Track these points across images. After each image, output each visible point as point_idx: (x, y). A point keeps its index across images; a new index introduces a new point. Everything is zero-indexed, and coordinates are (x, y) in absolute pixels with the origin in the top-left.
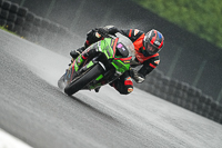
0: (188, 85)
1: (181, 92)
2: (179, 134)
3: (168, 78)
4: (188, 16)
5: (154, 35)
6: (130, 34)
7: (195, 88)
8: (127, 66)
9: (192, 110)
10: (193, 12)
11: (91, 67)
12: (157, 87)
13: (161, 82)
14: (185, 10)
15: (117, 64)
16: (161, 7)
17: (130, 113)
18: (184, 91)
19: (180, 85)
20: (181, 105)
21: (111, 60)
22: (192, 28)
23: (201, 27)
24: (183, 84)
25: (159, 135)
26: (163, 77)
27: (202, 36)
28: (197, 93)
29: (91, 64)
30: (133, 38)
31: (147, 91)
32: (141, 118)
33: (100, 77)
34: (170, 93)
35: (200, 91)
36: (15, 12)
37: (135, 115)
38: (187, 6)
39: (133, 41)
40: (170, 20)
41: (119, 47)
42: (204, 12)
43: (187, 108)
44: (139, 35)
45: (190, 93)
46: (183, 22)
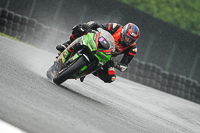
0: (185, 77)
1: (179, 84)
2: (181, 122)
3: (167, 73)
4: (179, 15)
6: (109, 28)
7: (190, 79)
9: (191, 100)
10: (184, 11)
11: (77, 59)
12: (157, 81)
13: (161, 77)
14: (176, 10)
15: (100, 55)
18: (182, 82)
19: (177, 78)
20: (180, 96)
21: (94, 52)
22: (184, 26)
24: (181, 76)
25: (164, 124)
26: (162, 71)
27: (194, 32)
28: (194, 84)
29: (76, 56)
30: (112, 31)
32: (146, 111)
34: (169, 86)
35: (196, 82)
38: (178, 6)
39: (112, 33)
41: (101, 40)
42: (194, 9)
43: (186, 98)
44: (117, 28)
45: (188, 84)
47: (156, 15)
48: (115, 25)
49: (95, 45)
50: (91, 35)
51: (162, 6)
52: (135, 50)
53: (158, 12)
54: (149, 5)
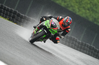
0: (89, 44)
3: (80, 42)
4: (89, 14)
5: (67, 18)
6: (58, 18)
7: (92, 46)
8: (56, 31)
10: (91, 12)
12: (75, 45)
13: (77, 43)
15: (51, 30)
16: (77, 10)
17: (63, 57)
18: (87, 47)
19: (85, 44)
20: (86, 53)
21: (49, 29)
22: (91, 19)
23: (95, 19)
24: (87, 44)
26: (78, 41)
27: (95, 23)
28: (93, 48)
29: (41, 30)
30: (59, 20)
31: (71, 47)
33: (45, 36)
34: (81, 48)
36: (12, 12)
37: (66, 58)
38: (89, 10)
40: (81, 16)
41: (52, 23)
42: (96, 12)
43: (89, 54)
44: (62, 19)
45: (90, 48)
46: (87, 16)
47: (78, 13)
48: (61, 17)
49: (49, 26)
50: (48, 21)
51: (81, 9)
52: (70, 30)
53: (79, 12)
54: (74, 8)
